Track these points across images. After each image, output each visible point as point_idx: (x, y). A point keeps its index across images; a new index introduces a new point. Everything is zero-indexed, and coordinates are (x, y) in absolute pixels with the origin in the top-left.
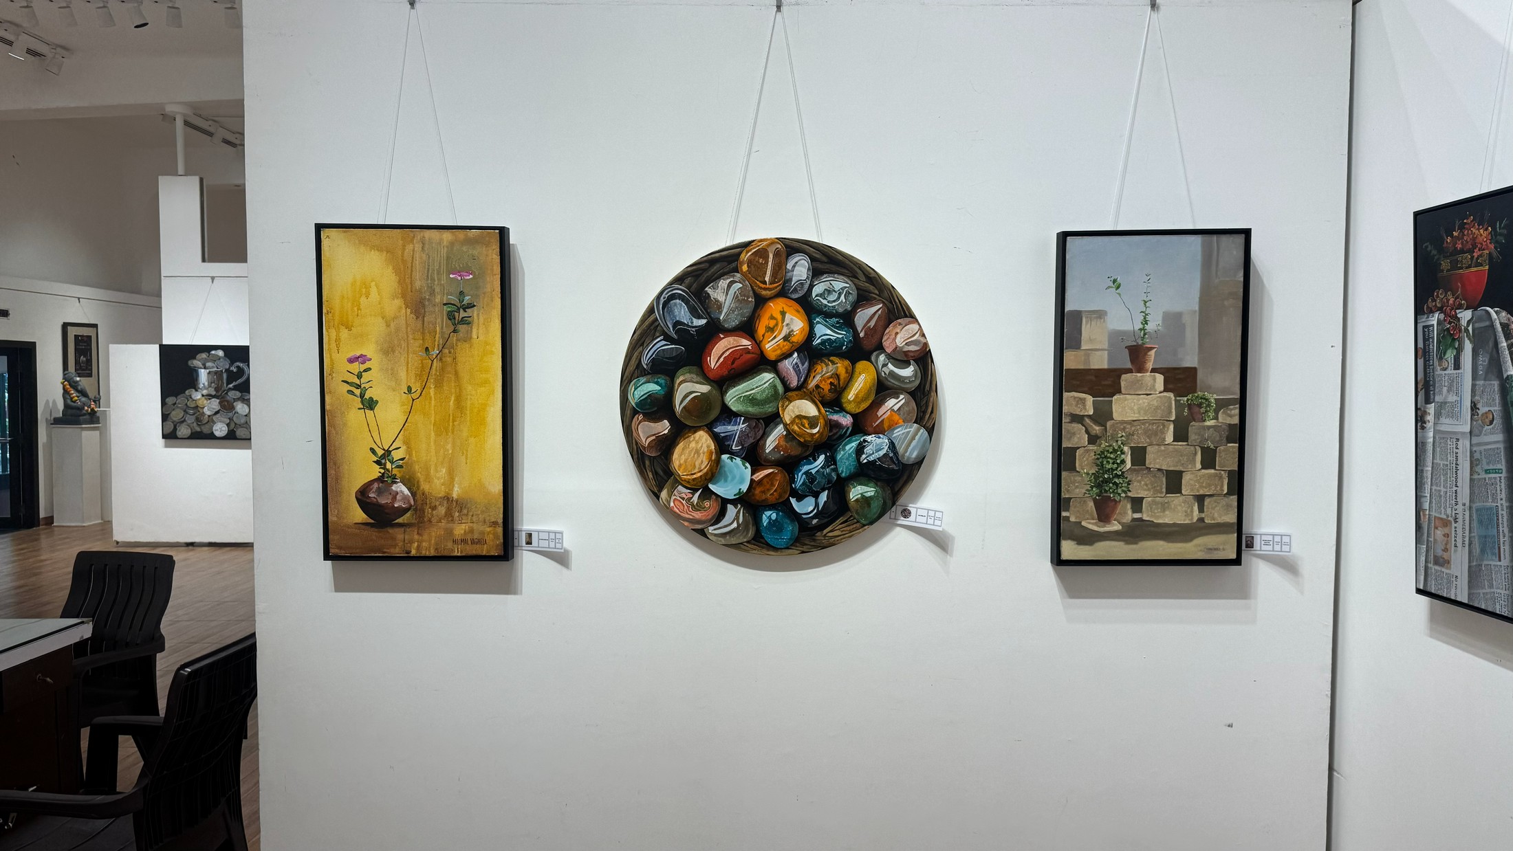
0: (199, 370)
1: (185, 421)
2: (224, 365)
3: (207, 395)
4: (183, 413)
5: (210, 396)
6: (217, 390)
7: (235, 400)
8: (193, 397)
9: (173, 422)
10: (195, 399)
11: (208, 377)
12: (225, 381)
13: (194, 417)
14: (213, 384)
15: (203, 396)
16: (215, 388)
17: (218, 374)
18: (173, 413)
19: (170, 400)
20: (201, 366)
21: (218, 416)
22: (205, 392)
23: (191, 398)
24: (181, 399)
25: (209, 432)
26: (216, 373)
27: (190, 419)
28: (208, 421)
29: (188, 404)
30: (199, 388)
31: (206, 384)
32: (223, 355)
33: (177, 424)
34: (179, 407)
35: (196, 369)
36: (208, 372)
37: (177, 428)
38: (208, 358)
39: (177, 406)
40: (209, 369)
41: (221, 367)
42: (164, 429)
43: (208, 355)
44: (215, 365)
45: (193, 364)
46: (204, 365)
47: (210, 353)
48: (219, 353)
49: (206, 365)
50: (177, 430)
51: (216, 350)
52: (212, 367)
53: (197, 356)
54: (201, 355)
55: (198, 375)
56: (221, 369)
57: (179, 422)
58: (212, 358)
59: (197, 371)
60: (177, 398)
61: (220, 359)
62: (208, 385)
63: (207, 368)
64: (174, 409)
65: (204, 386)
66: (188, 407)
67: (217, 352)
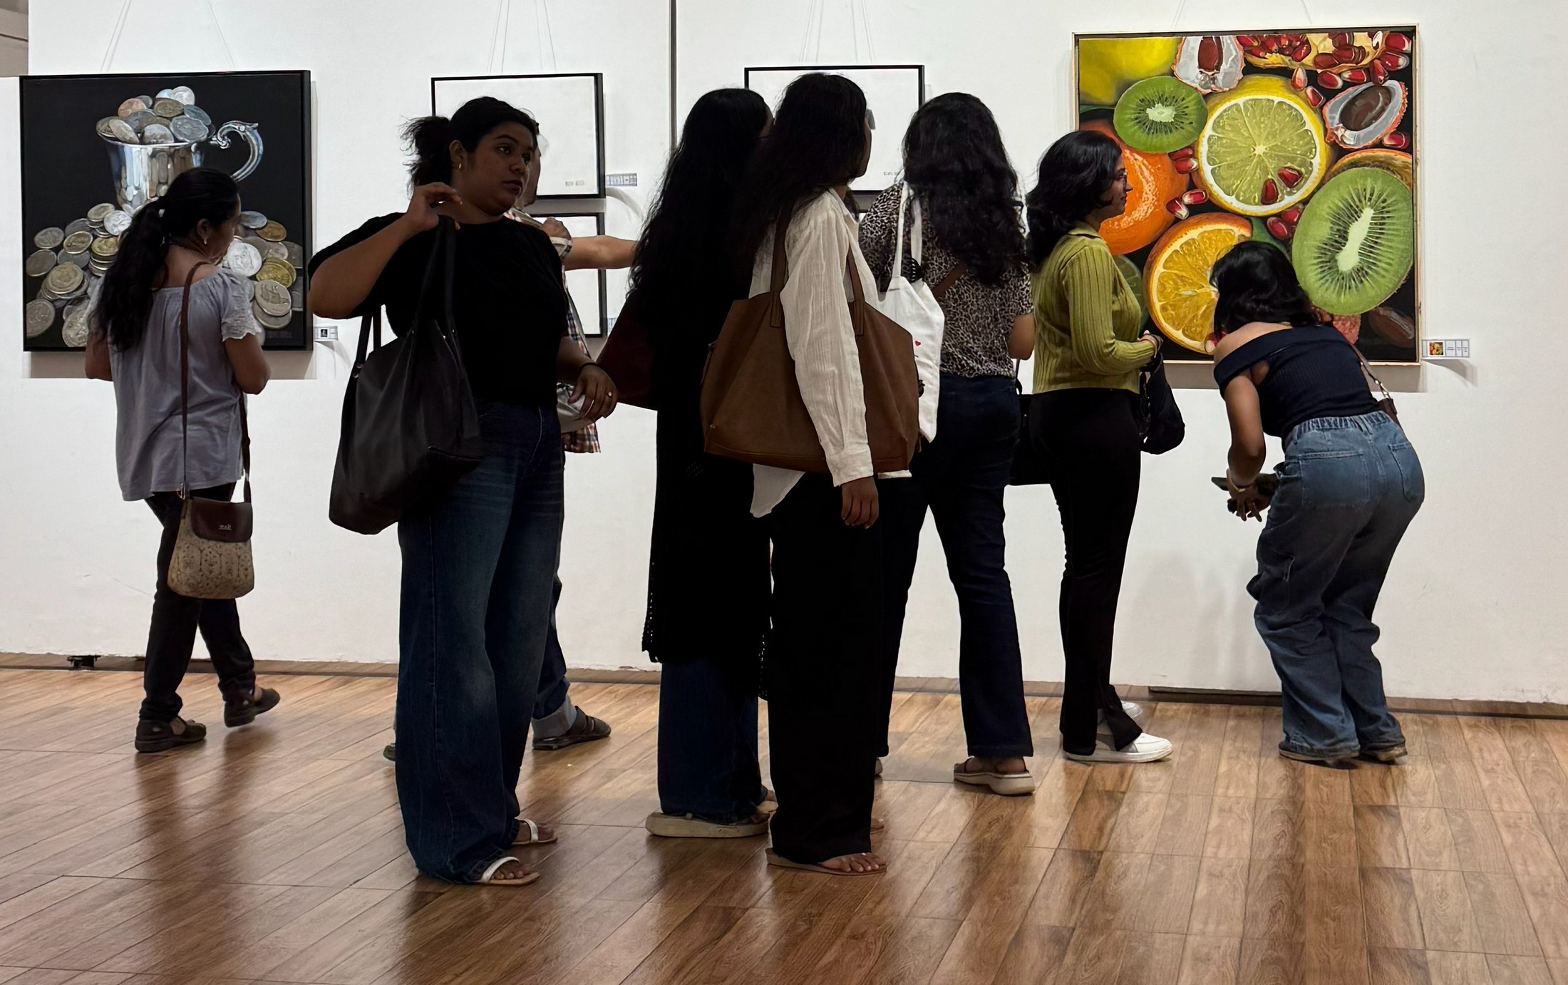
0: (127, 147)
2: (196, 129)
4: (80, 273)
8: (108, 225)
9: (52, 302)
11: (151, 168)
17: (178, 157)
19: (47, 238)
20: (132, 135)
23: (103, 229)
24: (76, 234)
26: (172, 154)
29: (95, 246)
30: (126, 201)
31: (143, 186)
32: (192, 102)
33: (65, 306)
34: (70, 258)
35: (118, 145)
36: (150, 153)
37: (64, 317)
38: (150, 111)
39: (65, 253)
40: (154, 143)
41: (185, 136)
42: (29, 321)
43: (151, 103)
44: (168, 132)
45: (112, 132)
46: (140, 131)
47: (158, 96)
48: (181, 96)
49: (147, 134)
50: (66, 324)
51: (173, 89)
52: (160, 138)
53: (122, 107)
54: (131, 104)
55: (122, 163)
56: (188, 142)
57: (69, 300)
58: (160, 112)
59: (121, 150)
60: (64, 230)
61: (183, 114)
62: (151, 190)
63: (147, 140)
64: (57, 264)
65: (140, 195)
66: (96, 256)
67: (174, 94)
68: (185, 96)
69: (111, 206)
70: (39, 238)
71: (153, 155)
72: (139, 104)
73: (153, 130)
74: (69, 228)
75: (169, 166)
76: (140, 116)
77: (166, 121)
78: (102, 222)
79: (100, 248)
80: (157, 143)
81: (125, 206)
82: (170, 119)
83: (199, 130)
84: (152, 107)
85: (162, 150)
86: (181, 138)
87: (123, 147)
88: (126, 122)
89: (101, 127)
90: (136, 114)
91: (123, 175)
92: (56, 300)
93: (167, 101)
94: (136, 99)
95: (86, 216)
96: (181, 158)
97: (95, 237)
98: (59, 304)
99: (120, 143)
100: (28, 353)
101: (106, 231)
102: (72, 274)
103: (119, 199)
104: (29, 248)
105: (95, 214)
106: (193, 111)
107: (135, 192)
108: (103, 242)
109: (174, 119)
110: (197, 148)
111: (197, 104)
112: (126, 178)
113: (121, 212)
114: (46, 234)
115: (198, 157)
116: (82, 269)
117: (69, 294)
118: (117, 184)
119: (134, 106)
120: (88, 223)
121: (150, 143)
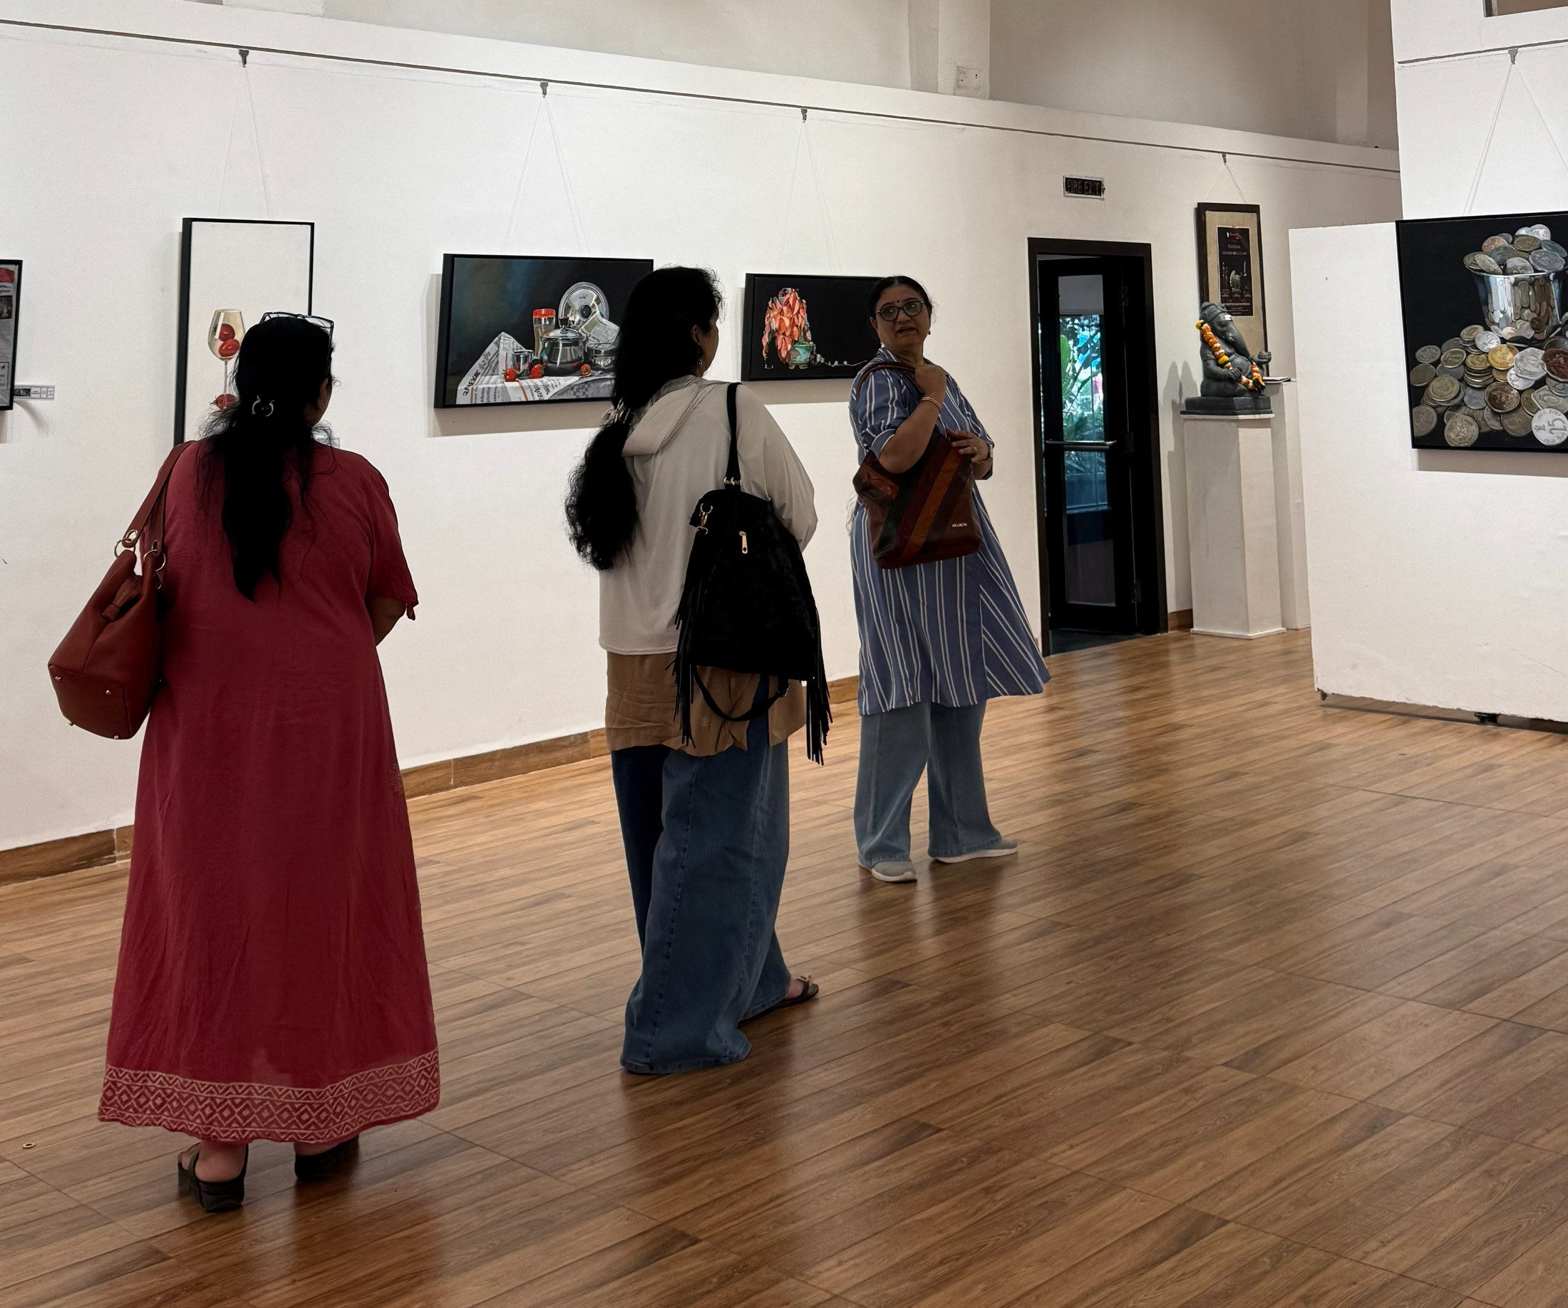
0: (1492, 277)
1: (1462, 403)
2: (1553, 260)
3: (1514, 340)
4: (1457, 385)
5: (1520, 343)
6: (1536, 325)
8: (1479, 344)
9: (1434, 408)
10: (1485, 349)
11: (1514, 294)
12: (1556, 303)
13: (1482, 396)
14: (1527, 311)
15: (1503, 341)
16: (1532, 322)
17: (1538, 285)
18: (1435, 384)
19: (1427, 354)
20: (1496, 267)
21: (1543, 391)
22: (1508, 332)
23: (1475, 347)
24: (1451, 351)
25: (1523, 433)
26: (1532, 283)
27: (1475, 400)
28: (1520, 405)
29: (1469, 362)
30: (1494, 323)
31: (1510, 311)
32: (1548, 238)
33: (1445, 412)
34: (1447, 371)
35: (1483, 276)
36: (1513, 282)
37: (1445, 421)
38: (1511, 246)
39: (1442, 367)
40: (1516, 274)
41: (1545, 267)
42: (1415, 423)
43: (1511, 239)
44: (1528, 264)
45: (1477, 265)
46: (1503, 264)
47: (1517, 234)
48: (1538, 234)
49: (1508, 266)
50: (1447, 427)
51: (1530, 226)
52: (1521, 269)
53: (1485, 244)
54: (1494, 241)
55: (1488, 291)
56: (1546, 272)
57: (1449, 407)
58: (1521, 247)
59: (1486, 279)
60: (1440, 348)
61: (1540, 248)
62: (1515, 314)
63: (1509, 271)
64: (1436, 376)
65: (1506, 317)
66: (1470, 370)
67: (1532, 231)
68: (1542, 232)
69: (1480, 328)
70: (1419, 353)
71: (1516, 284)
72: (1501, 241)
73: (1513, 262)
74: (1444, 346)
75: (1531, 293)
76: (1501, 251)
77: (1526, 255)
78: (1474, 341)
79: (1472, 362)
80: (1519, 273)
81: (1492, 327)
82: (1529, 253)
83: (1556, 261)
84: (1512, 243)
85: (1524, 280)
86: (1540, 269)
87: (1488, 277)
88: (1490, 256)
89: (1468, 261)
90: (1498, 249)
91: (1490, 301)
92: (1437, 407)
93: (1526, 238)
94: (1498, 237)
95: (1459, 336)
96: (1541, 286)
97: (1468, 354)
98: (1439, 410)
99: (1484, 274)
100: (1415, 450)
101: (1478, 349)
102: (1449, 385)
103: (1486, 319)
104: (1411, 362)
105: (1467, 335)
106: (1550, 246)
107: (1501, 316)
108: (1475, 358)
109: (1532, 253)
110: (1555, 277)
111: (1553, 238)
112: (1492, 303)
113: (1490, 333)
114: (1425, 350)
115: (1557, 285)
116: (1459, 381)
117: (1448, 402)
118: (1485, 308)
119: (1496, 243)
120: (1461, 342)
121: (1512, 274)
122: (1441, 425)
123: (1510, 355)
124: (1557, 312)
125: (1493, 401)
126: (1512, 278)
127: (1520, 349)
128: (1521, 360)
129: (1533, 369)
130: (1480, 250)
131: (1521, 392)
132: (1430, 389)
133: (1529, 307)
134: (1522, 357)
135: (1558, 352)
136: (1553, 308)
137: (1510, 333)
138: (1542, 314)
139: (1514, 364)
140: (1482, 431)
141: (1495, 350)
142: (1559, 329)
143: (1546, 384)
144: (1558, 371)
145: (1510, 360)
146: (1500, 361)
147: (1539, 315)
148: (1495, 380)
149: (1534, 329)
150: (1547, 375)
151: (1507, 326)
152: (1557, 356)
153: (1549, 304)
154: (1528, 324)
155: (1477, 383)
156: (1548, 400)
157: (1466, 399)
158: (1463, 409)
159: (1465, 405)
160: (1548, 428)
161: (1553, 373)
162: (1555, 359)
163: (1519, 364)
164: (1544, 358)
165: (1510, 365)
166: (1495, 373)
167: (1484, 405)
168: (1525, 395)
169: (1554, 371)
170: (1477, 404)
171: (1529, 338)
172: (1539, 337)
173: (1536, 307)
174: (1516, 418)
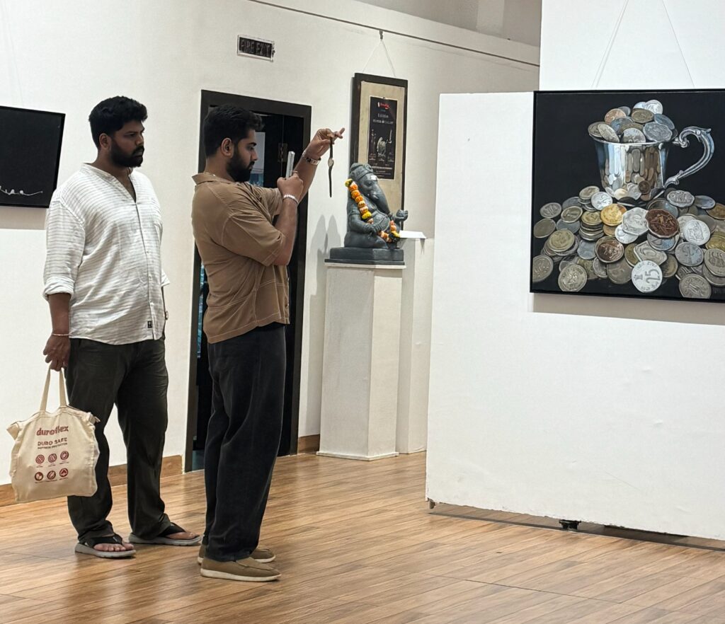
0: (611, 145)
1: (575, 255)
2: (663, 132)
3: (623, 200)
4: (573, 237)
5: (629, 203)
6: (644, 188)
7: (682, 211)
8: (594, 203)
9: (551, 257)
10: (599, 207)
11: (628, 160)
12: (661, 169)
13: (593, 248)
14: (637, 176)
15: (615, 201)
16: (640, 185)
17: (648, 153)
18: (554, 236)
19: (549, 210)
20: (615, 136)
21: (644, 245)
22: (619, 193)
23: (591, 205)
24: (569, 208)
25: (625, 281)
26: (643, 151)
27: (587, 252)
28: (624, 257)
29: (584, 218)
30: (608, 185)
31: (623, 175)
32: (661, 112)
33: (560, 261)
34: (564, 225)
35: (603, 144)
36: (627, 149)
37: (560, 269)
38: (628, 118)
39: (562, 222)
40: (631, 142)
41: (655, 138)
42: (534, 270)
43: (629, 112)
44: (641, 134)
45: (599, 133)
46: (620, 133)
47: (635, 107)
48: (652, 108)
49: (625, 135)
50: (561, 275)
51: (646, 101)
52: (635, 139)
53: (607, 115)
54: (615, 113)
55: (606, 156)
56: (656, 142)
57: (564, 257)
58: (637, 119)
59: (605, 147)
60: (561, 205)
61: (653, 121)
62: (627, 177)
63: (625, 140)
64: (556, 230)
65: (619, 180)
66: (584, 225)
67: (647, 105)
68: (655, 107)
69: (597, 189)
70: (543, 209)
71: (629, 152)
72: (620, 113)
73: (630, 132)
74: (565, 204)
75: (641, 160)
76: (620, 122)
77: (640, 126)
78: (590, 200)
79: (587, 218)
80: (633, 142)
81: (607, 189)
82: (644, 124)
83: (665, 133)
84: (630, 115)
85: (637, 148)
86: (651, 139)
87: (607, 144)
88: (611, 126)
89: (592, 129)
90: (618, 120)
91: (607, 166)
92: (554, 257)
93: (642, 111)
94: (618, 109)
95: (578, 195)
96: (651, 154)
97: (584, 211)
98: (556, 259)
99: (605, 142)
100: (533, 294)
101: (592, 207)
102: (566, 238)
103: (602, 182)
104: (536, 217)
105: (585, 194)
106: (661, 119)
107: (615, 178)
108: (590, 215)
109: (646, 125)
110: (663, 147)
111: (663, 113)
112: (609, 167)
113: (604, 193)
114: (548, 207)
115: (664, 153)
116: (575, 234)
117: (563, 252)
118: (601, 171)
119: (617, 115)
120: (579, 200)
121: (627, 142)
122: (556, 273)
123: (620, 213)
124: (661, 177)
125: (602, 253)
126: (627, 146)
127: (628, 208)
128: (628, 218)
129: (637, 226)
130: (602, 120)
131: (625, 246)
132: (550, 241)
133: (639, 172)
134: (629, 215)
135: (660, 212)
136: (658, 174)
137: (621, 194)
138: (649, 179)
139: (622, 221)
140: (590, 278)
141: (607, 209)
142: (662, 192)
143: (646, 239)
144: (658, 229)
145: (620, 217)
146: (611, 218)
147: (646, 179)
148: (605, 235)
149: (641, 191)
150: (649, 231)
151: (619, 188)
152: (659, 215)
153: (655, 170)
154: (637, 186)
155: (589, 237)
156: (648, 253)
157: (578, 251)
158: (576, 258)
159: (578, 256)
160: (645, 277)
161: (654, 230)
162: (656, 218)
163: (626, 221)
164: (647, 217)
165: (619, 222)
166: (605, 228)
167: (594, 256)
168: (628, 248)
169: (655, 228)
170: (588, 255)
171: (636, 199)
172: (644, 198)
173: (645, 173)
174: (619, 268)
